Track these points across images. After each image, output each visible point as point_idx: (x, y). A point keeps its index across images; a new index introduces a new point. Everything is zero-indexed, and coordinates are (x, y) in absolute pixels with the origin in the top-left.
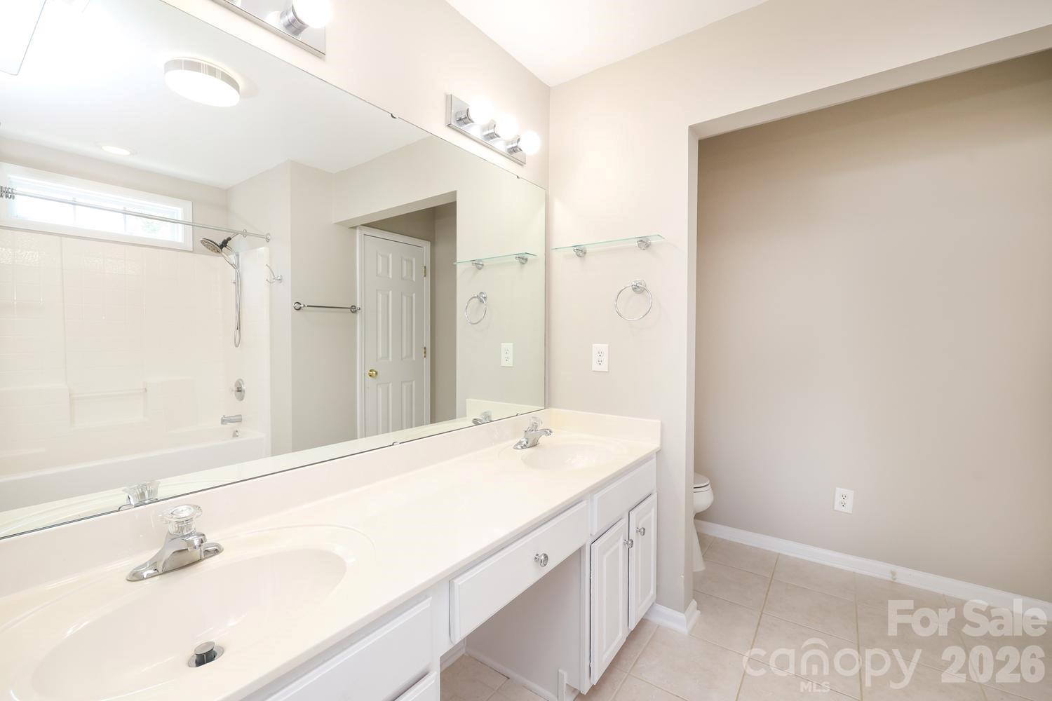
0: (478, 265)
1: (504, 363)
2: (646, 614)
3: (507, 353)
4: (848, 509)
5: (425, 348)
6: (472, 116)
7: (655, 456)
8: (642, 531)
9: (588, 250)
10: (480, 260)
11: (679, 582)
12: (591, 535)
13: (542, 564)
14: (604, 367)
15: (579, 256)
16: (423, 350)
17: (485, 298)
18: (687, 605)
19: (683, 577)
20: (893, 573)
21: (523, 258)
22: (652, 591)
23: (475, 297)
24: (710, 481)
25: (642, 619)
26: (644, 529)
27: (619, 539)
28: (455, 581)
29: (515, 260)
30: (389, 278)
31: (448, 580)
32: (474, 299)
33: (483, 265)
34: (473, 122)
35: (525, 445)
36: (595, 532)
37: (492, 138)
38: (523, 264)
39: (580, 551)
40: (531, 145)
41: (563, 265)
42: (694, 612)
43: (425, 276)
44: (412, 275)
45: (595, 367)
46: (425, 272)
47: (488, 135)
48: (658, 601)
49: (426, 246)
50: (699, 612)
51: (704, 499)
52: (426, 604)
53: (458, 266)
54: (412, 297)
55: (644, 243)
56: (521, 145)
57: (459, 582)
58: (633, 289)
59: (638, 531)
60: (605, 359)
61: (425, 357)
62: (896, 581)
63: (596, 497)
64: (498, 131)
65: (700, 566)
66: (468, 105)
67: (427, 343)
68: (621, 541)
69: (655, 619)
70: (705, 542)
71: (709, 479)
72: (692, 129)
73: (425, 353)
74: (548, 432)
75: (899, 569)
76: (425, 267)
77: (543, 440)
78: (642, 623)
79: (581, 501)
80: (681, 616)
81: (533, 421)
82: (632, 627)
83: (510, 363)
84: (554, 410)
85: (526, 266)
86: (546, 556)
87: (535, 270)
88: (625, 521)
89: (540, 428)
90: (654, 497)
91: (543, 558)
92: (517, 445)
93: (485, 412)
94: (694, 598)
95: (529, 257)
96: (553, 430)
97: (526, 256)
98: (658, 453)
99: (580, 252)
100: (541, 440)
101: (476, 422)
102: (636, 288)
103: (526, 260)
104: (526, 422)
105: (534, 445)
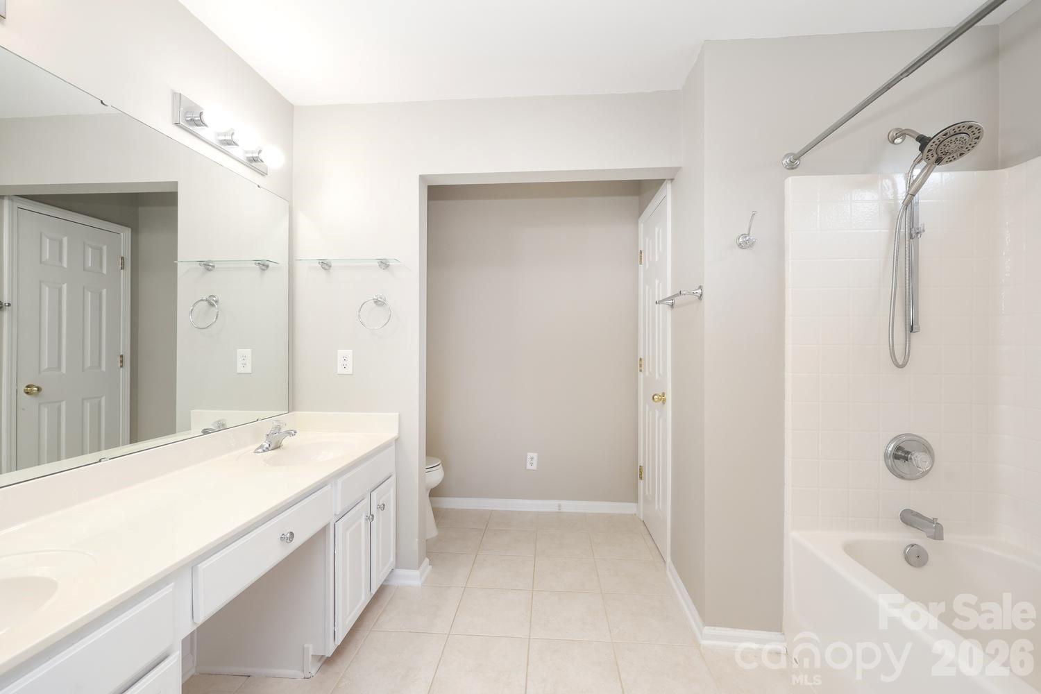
0: (208, 266)
1: (240, 369)
2: (385, 580)
3: (244, 360)
4: (534, 467)
5: (122, 356)
6: (205, 118)
7: (394, 443)
8: (382, 507)
9: (333, 264)
10: (210, 261)
11: (413, 545)
12: (335, 515)
13: (288, 541)
14: (349, 370)
15: (324, 268)
16: (119, 359)
17: (216, 301)
18: (420, 563)
19: (417, 540)
20: (559, 506)
21: (263, 265)
22: (392, 559)
23: (202, 300)
24: (442, 461)
25: (382, 585)
26: (384, 505)
27: (362, 515)
28: (199, 566)
29: (254, 265)
30: (64, 268)
31: (192, 565)
32: (202, 302)
33: (213, 267)
34: (206, 126)
35: (267, 448)
36: (339, 510)
37: (229, 144)
38: (264, 270)
39: (324, 531)
40: (274, 158)
41: (307, 276)
42: (426, 567)
43: (122, 268)
44: (101, 267)
45: (340, 370)
46: (122, 264)
47: (222, 140)
48: (397, 567)
49: (125, 234)
50: (431, 566)
51: (436, 476)
52: (168, 590)
53: (179, 264)
54: (101, 294)
55: (384, 264)
56: (262, 156)
57: (202, 566)
58: (375, 302)
59: (379, 507)
60: (350, 363)
61: (122, 366)
62: (561, 511)
63: (340, 481)
64: (235, 138)
65: (433, 532)
66: (202, 109)
67: (125, 349)
68: (364, 517)
69: (395, 582)
70: (438, 514)
71: (440, 459)
72: (422, 178)
73: (122, 362)
74: (292, 433)
75: (563, 503)
76: (122, 258)
77: (287, 441)
78: (382, 589)
79: (326, 485)
80: (416, 573)
81: (276, 424)
82: (374, 591)
83: (248, 369)
84: (298, 413)
85: (267, 273)
86: (292, 534)
87: (277, 278)
88: (367, 500)
89: (283, 430)
90: (394, 477)
91: (288, 535)
92: (258, 449)
93: (219, 421)
94: (427, 557)
95: (270, 264)
96: (298, 431)
97: (267, 263)
98: (397, 440)
99: (326, 265)
100: (284, 443)
101: (206, 432)
102: (376, 302)
103: (268, 266)
104: (268, 427)
105: (277, 447)
